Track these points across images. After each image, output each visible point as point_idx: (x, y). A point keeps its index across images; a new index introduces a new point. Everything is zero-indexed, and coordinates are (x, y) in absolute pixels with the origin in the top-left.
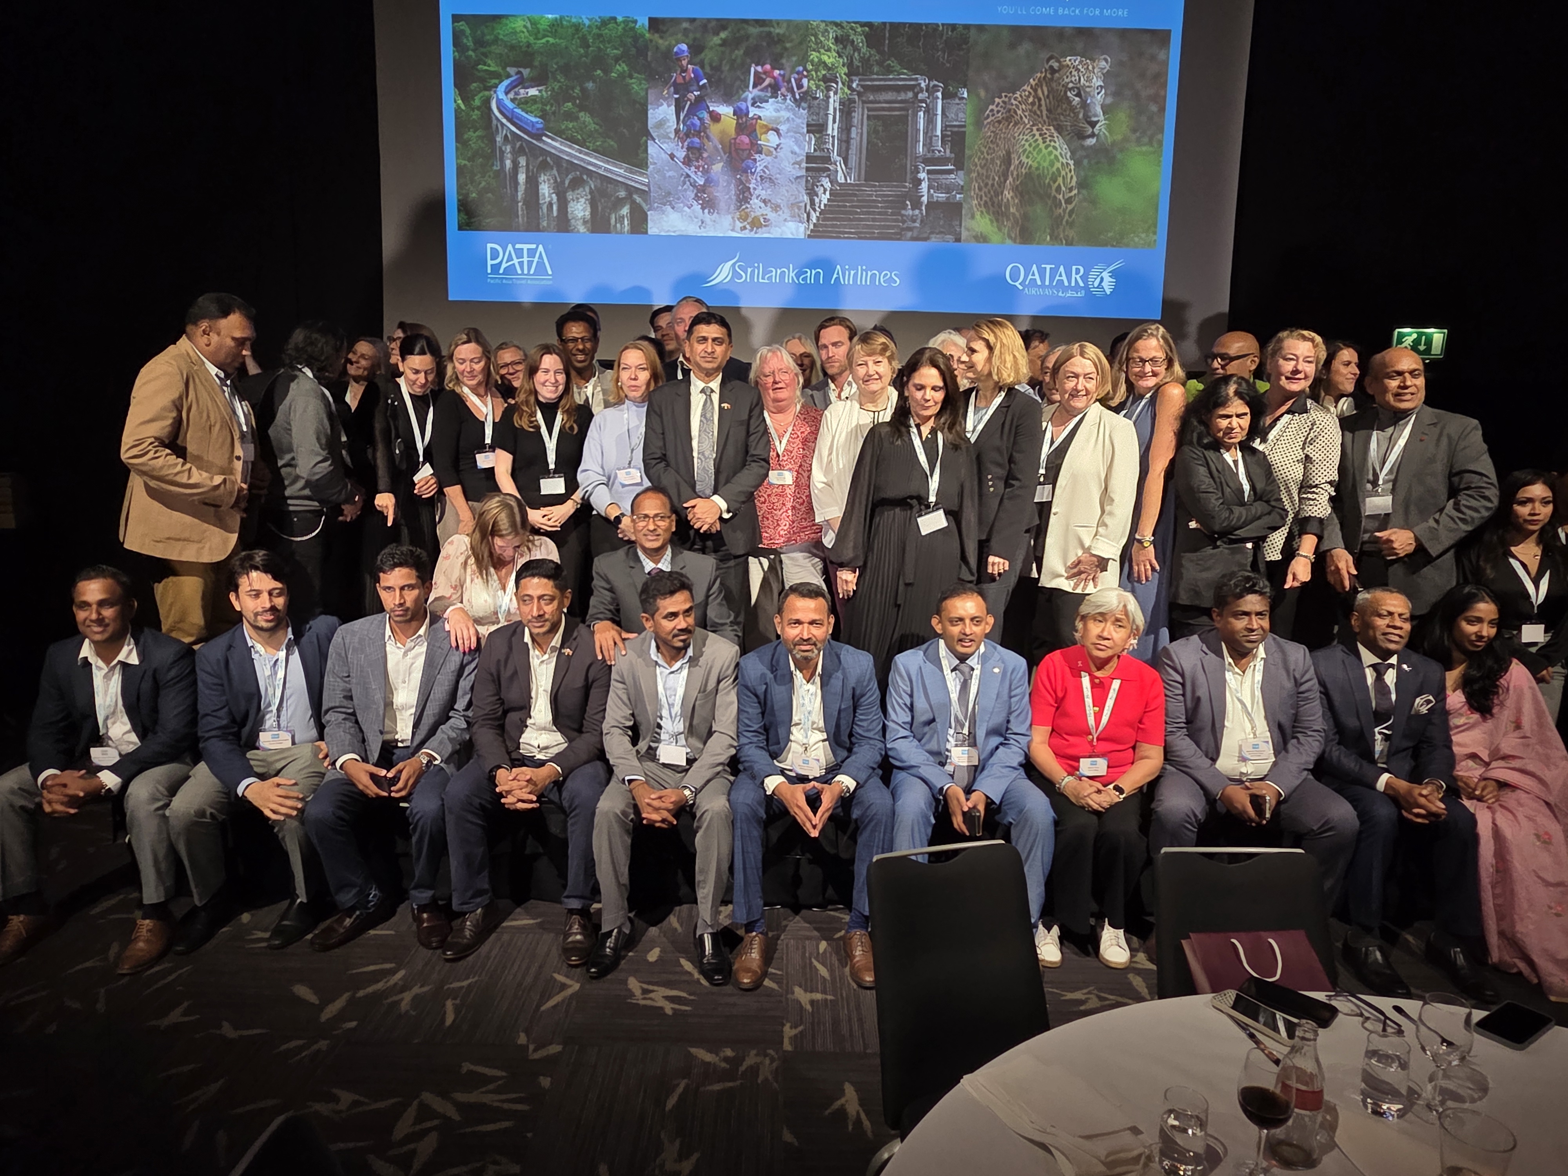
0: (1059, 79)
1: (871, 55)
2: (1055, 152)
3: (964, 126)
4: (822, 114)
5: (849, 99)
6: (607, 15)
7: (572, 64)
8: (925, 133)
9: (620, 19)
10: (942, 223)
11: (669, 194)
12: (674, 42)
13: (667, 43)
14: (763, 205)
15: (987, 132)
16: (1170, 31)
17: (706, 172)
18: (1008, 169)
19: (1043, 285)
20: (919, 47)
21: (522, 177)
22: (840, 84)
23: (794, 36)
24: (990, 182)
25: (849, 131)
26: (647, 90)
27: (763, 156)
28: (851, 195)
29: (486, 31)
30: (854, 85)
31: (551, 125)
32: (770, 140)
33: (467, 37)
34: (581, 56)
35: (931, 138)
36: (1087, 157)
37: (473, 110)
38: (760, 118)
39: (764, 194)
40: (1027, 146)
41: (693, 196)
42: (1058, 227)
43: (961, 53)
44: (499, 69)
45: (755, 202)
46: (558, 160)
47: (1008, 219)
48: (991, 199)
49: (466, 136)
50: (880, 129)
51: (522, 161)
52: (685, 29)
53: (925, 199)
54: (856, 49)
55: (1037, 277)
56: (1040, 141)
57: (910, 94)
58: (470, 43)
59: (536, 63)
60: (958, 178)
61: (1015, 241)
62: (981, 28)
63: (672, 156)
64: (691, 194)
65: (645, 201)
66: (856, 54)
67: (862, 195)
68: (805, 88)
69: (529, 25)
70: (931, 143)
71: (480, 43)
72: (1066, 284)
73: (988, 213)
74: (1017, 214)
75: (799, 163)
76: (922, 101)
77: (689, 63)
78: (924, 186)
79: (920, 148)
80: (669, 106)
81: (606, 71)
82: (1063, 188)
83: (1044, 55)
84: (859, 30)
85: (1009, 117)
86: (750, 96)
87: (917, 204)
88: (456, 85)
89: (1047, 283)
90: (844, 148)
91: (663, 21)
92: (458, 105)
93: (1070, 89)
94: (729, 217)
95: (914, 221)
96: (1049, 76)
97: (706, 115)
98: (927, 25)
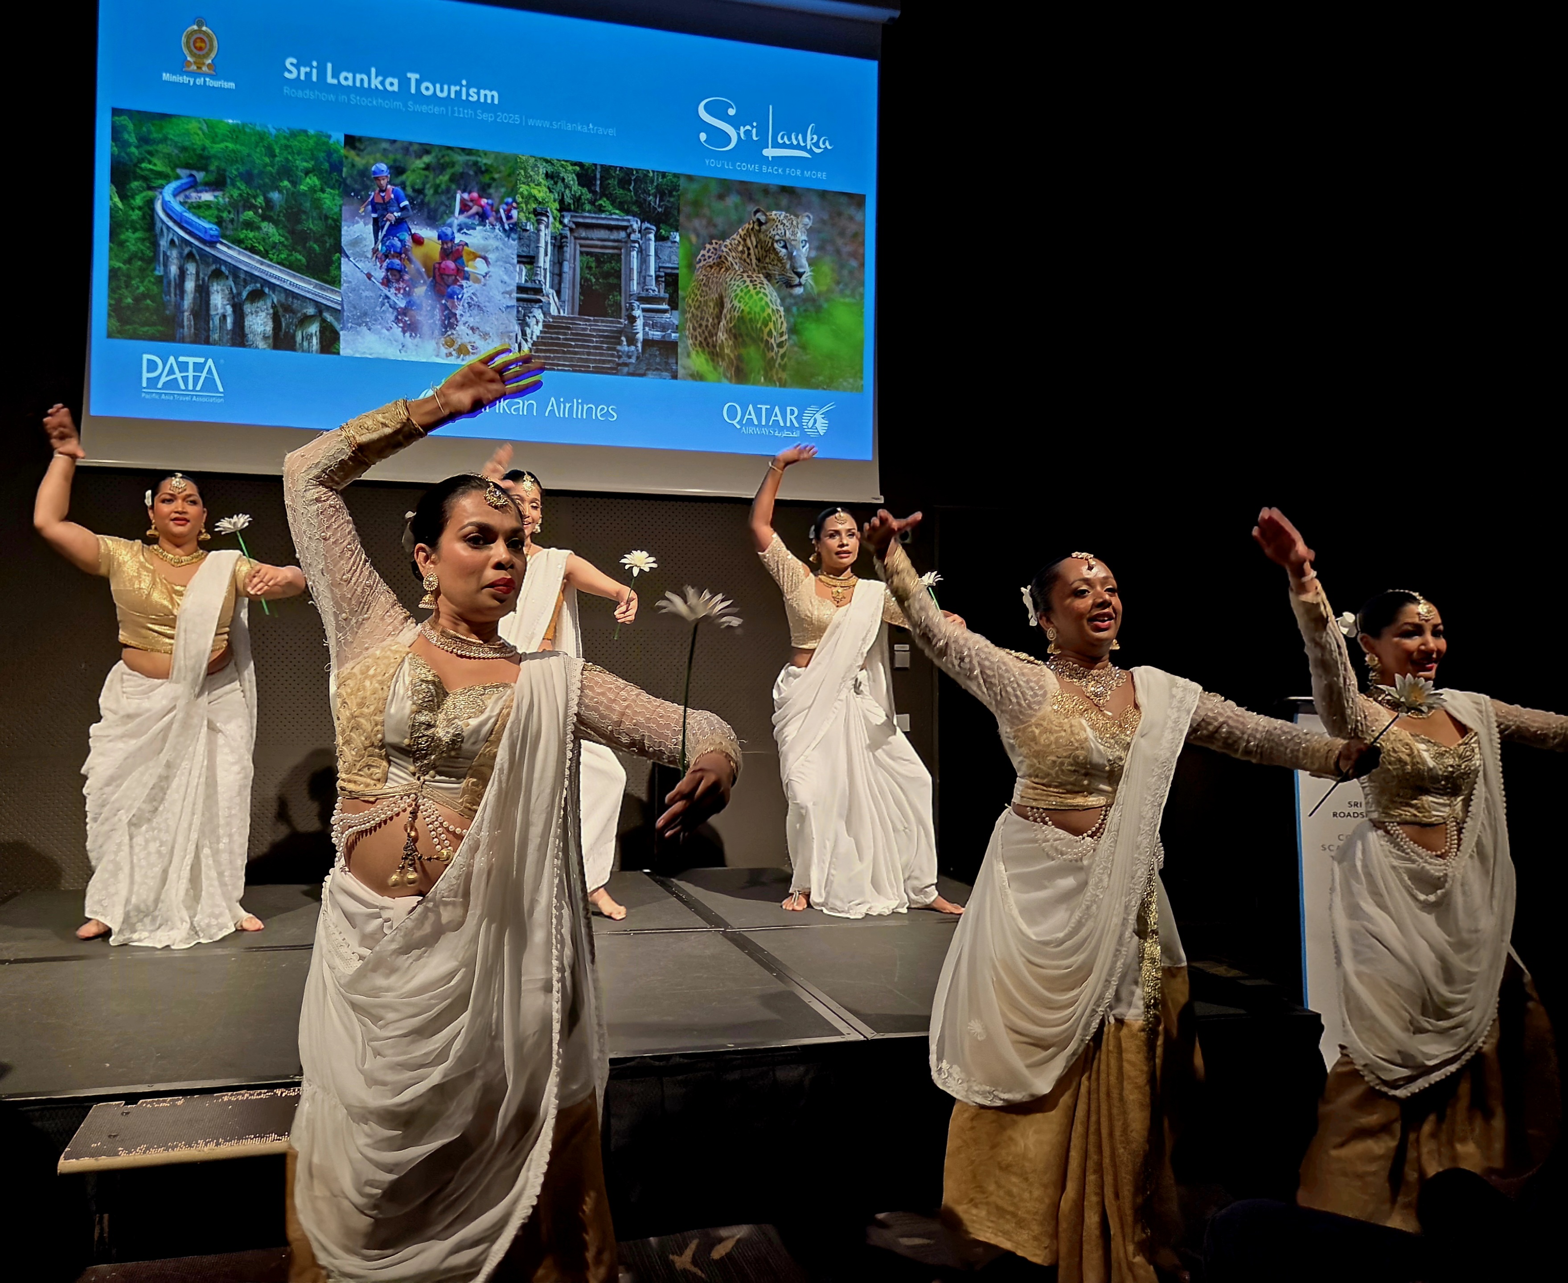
0: (766, 231)
1: (582, 194)
2: (765, 298)
3: (677, 268)
4: (533, 245)
5: (561, 234)
6: (297, 126)
7: (256, 172)
8: (639, 273)
9: (311, 132)
10: (658, 360)
11: (365, 314)
12: (372, 161)
13: (364, 162)
14: (470, 332)
15: (700, 275)
16: (864, 196)
17: (407, 294)
18: (721, 312)
19: (760, 425)
20: (630, 191)
21: (190, 285)
22: (551, 219)
23: (502, 168)
24: (704, 323)
25: (561, 264)
26: (341, 206)
27: (470, 283)
28: (563, 328)
29: (153, 129)
30: (566, 221)
31: (228, 233)
32: (477, 267)
33: (129, 133)
34: (266, 165)
35: (645, 278)
36: (796, 304)
37: (133, 209)
38: (466, 244)
39: (472, 321)
40: (738, 291)
41: (393, 318)
42: (771, 369)
43: (672, 199)
44: (168, 170)
45: (461, 329)
46: (235, 271)
47: (723, 359)
48: (706, 339)
49: (123, 237)
50: (593, 265)
51: (191, 268)
52: (385, 150)
53: (640, 336)
54: (567, 186)
55: (753, 416)
56: (751, 287)
57: (623, 234)
58: (133, 139)
59: (213, 168)
60: (673, 318)
61: (730, 380)
62: (690, 178)
63: (369, 276)
64: (391, 316)
65: (337, 319)
66: (567, 191)
67: (576, 329)
68: (515, 219)
69: (205, 127)
70: (644, 282)
71: (144, 140)
72: (782, 424)
73: (703, 351)
74: (732, 356)
75: (510, 293)
76: (634, 242)
77: (389, 183)
78: (639, 323)
79: (635, 287)
80: (365, 224)
81: (294, 183)
82: (775, 333)
83: (752, 208)
84: (570, 168)
85: (720, 263)
86: (456, 222)
87: (632, 341)
88: (113, 181)
89: (763, 423)
90: (556, 281)
91: (360, 139)
92: (115, 204)
93: (777, 241)
94: (433, 343)
95: (630, 357)
96: (757, 227)
97: (407, 238)
98: (637, 170)
